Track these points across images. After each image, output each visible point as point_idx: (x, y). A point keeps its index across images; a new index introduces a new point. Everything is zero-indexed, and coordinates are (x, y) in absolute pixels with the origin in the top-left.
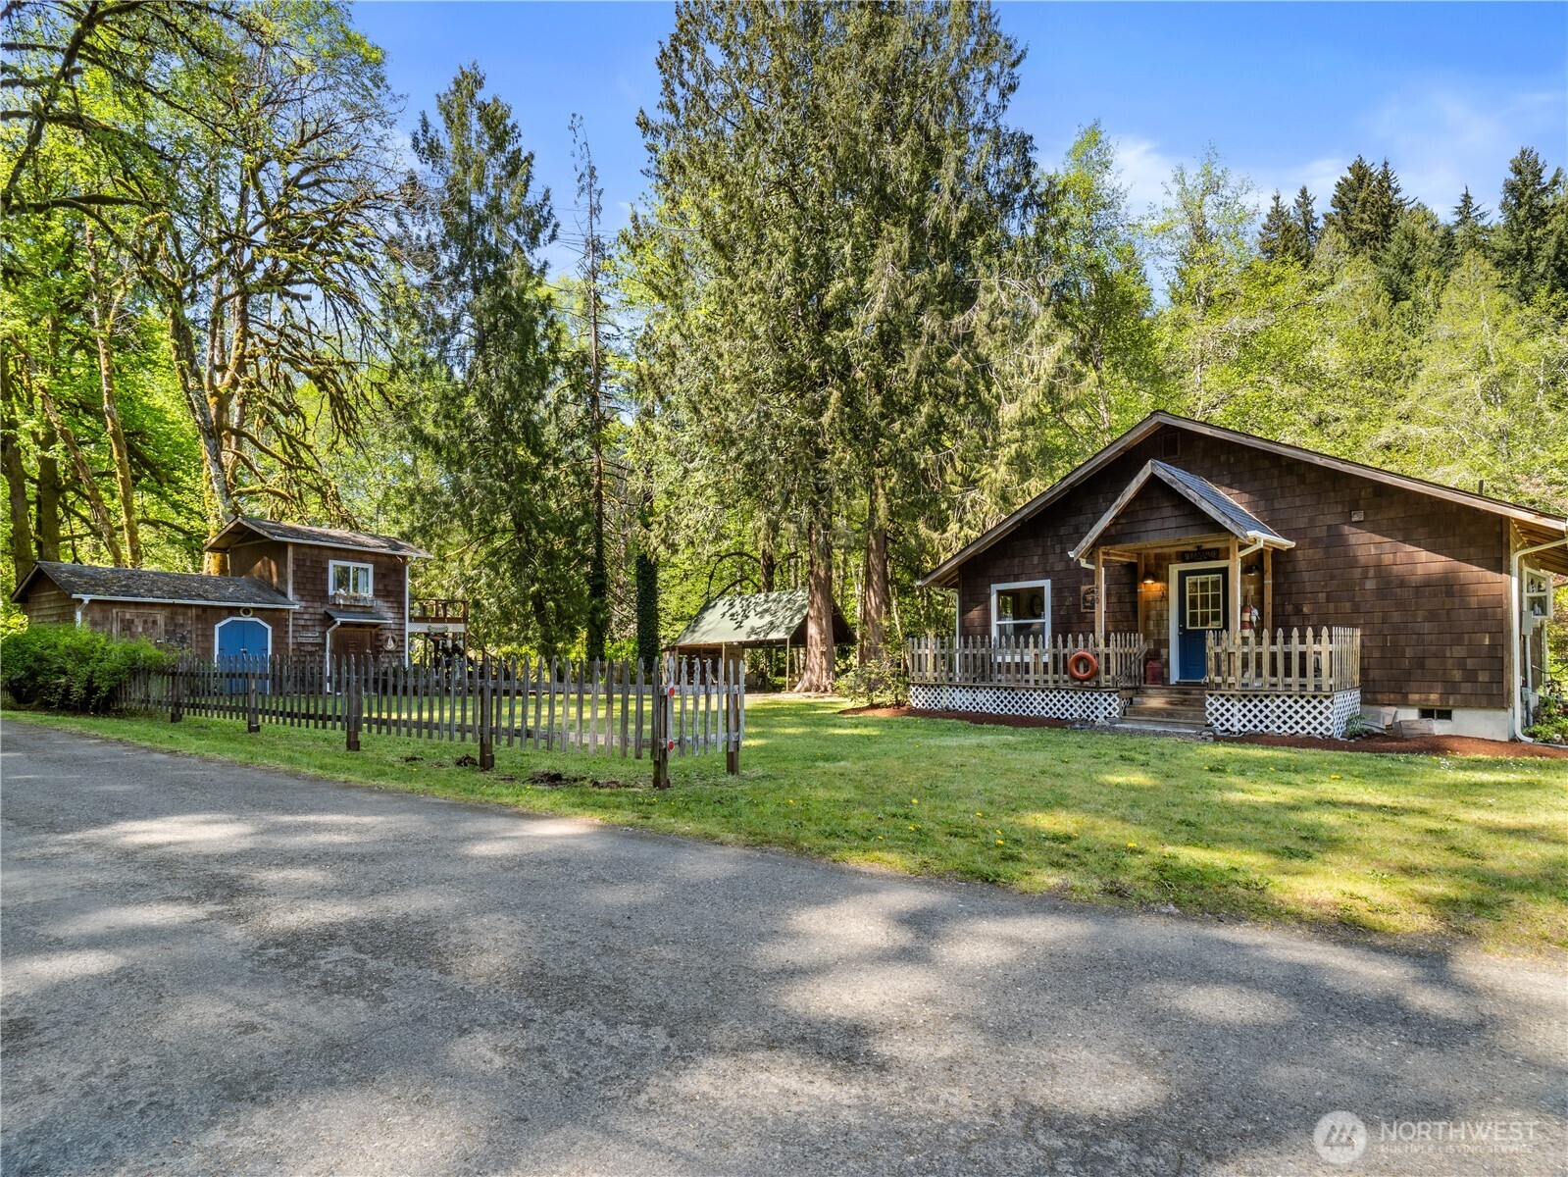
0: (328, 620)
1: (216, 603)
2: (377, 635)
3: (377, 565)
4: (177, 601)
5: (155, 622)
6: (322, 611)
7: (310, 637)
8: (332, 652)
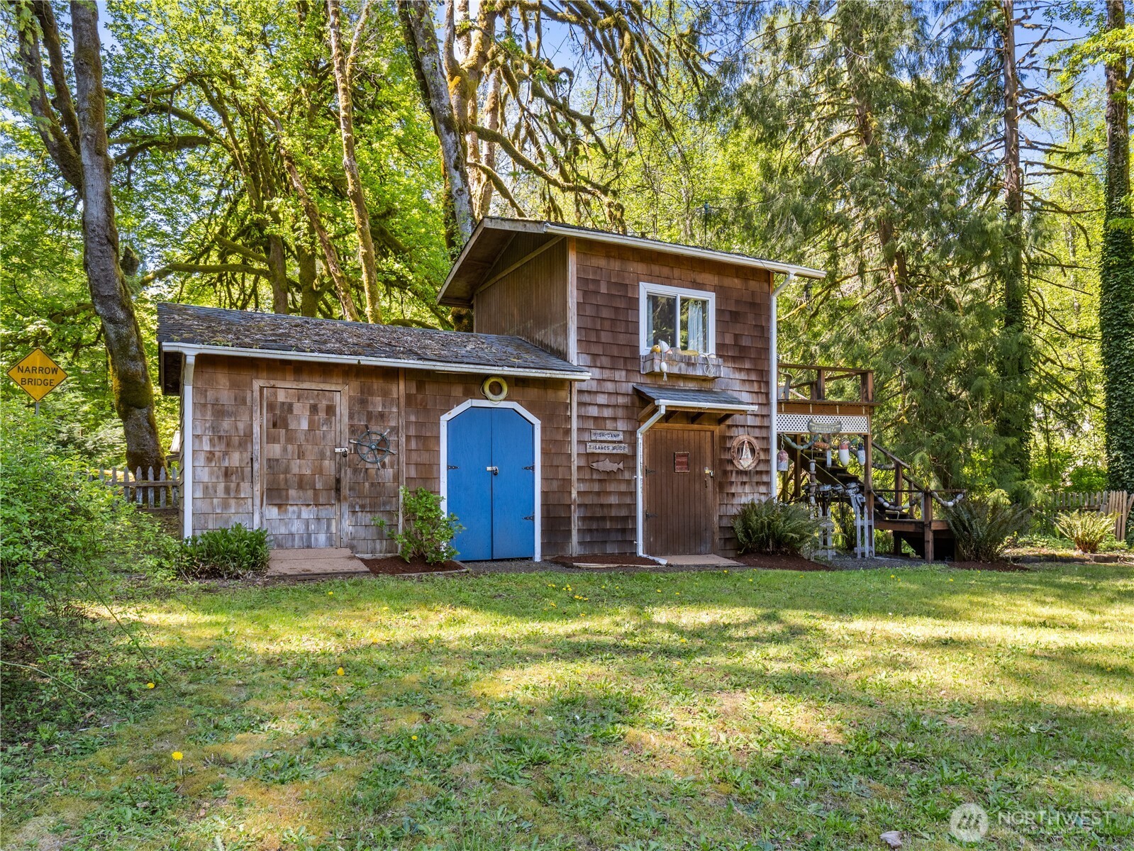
0: (642, 401)
1: (440, 367)
2: (724, 438)
3: (722, 293)
4: (366, 361)
5: (330, 410)
6: (628, 388)
7: (609, 441)
8: (646, 472)
